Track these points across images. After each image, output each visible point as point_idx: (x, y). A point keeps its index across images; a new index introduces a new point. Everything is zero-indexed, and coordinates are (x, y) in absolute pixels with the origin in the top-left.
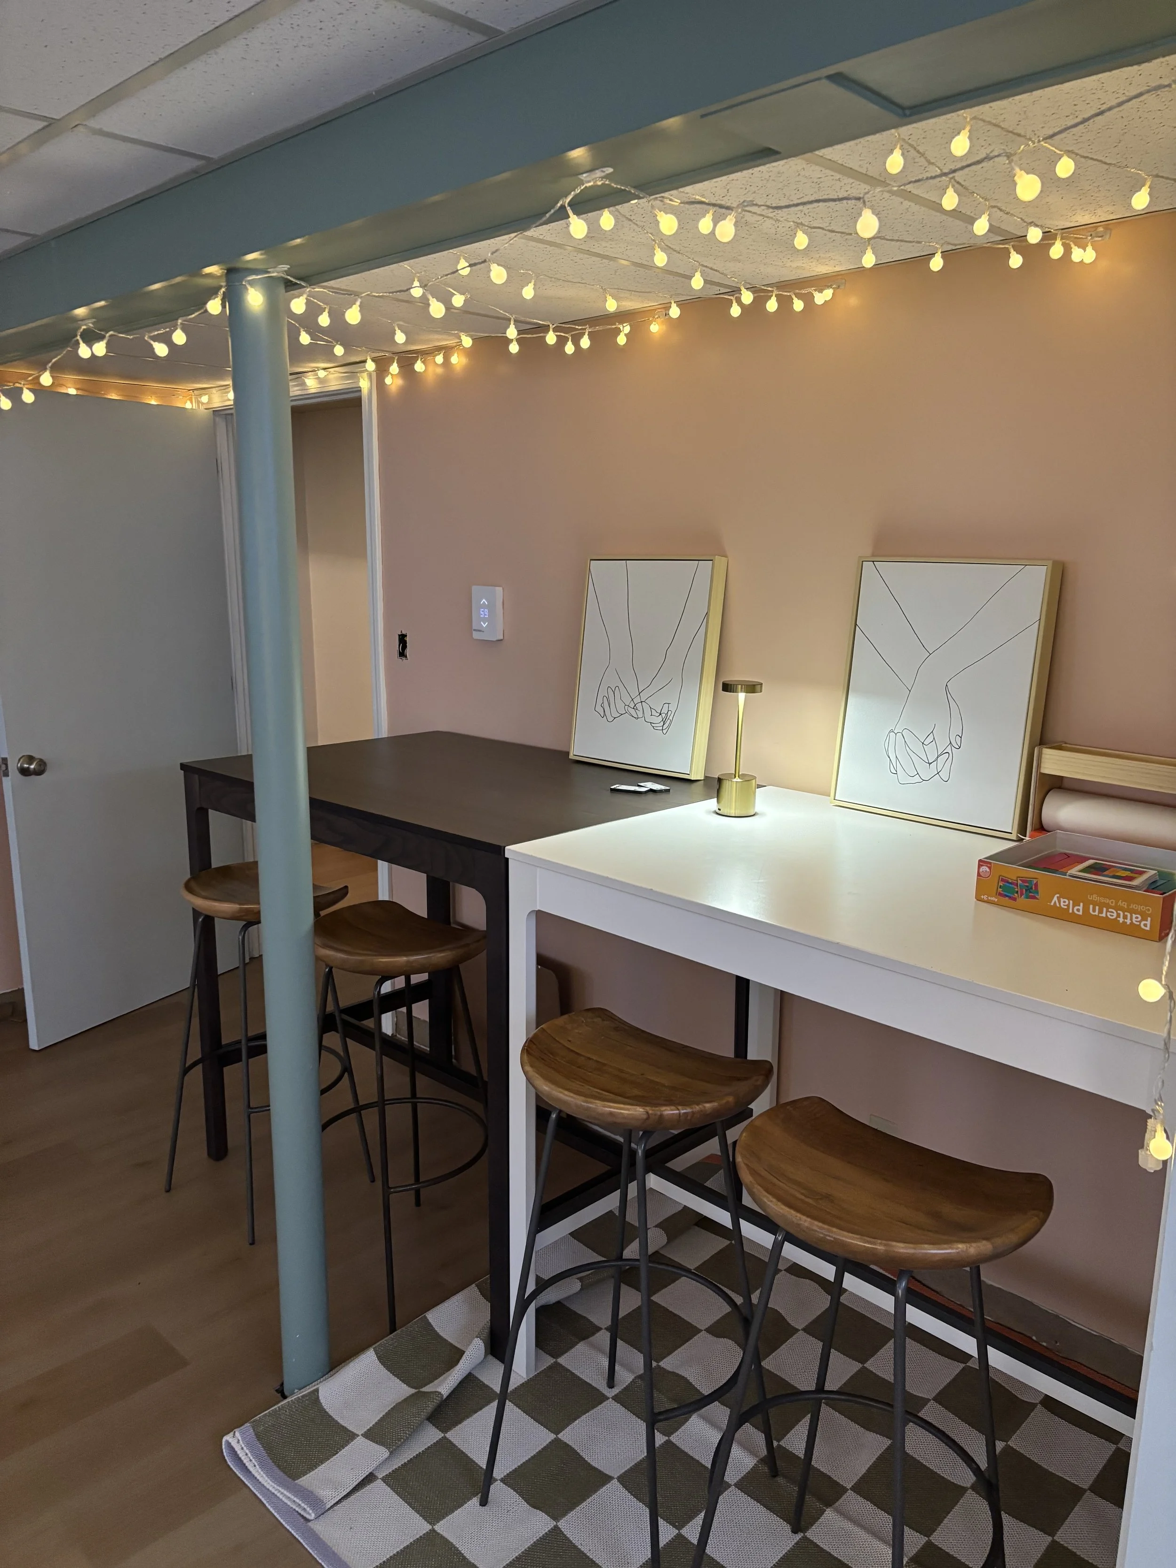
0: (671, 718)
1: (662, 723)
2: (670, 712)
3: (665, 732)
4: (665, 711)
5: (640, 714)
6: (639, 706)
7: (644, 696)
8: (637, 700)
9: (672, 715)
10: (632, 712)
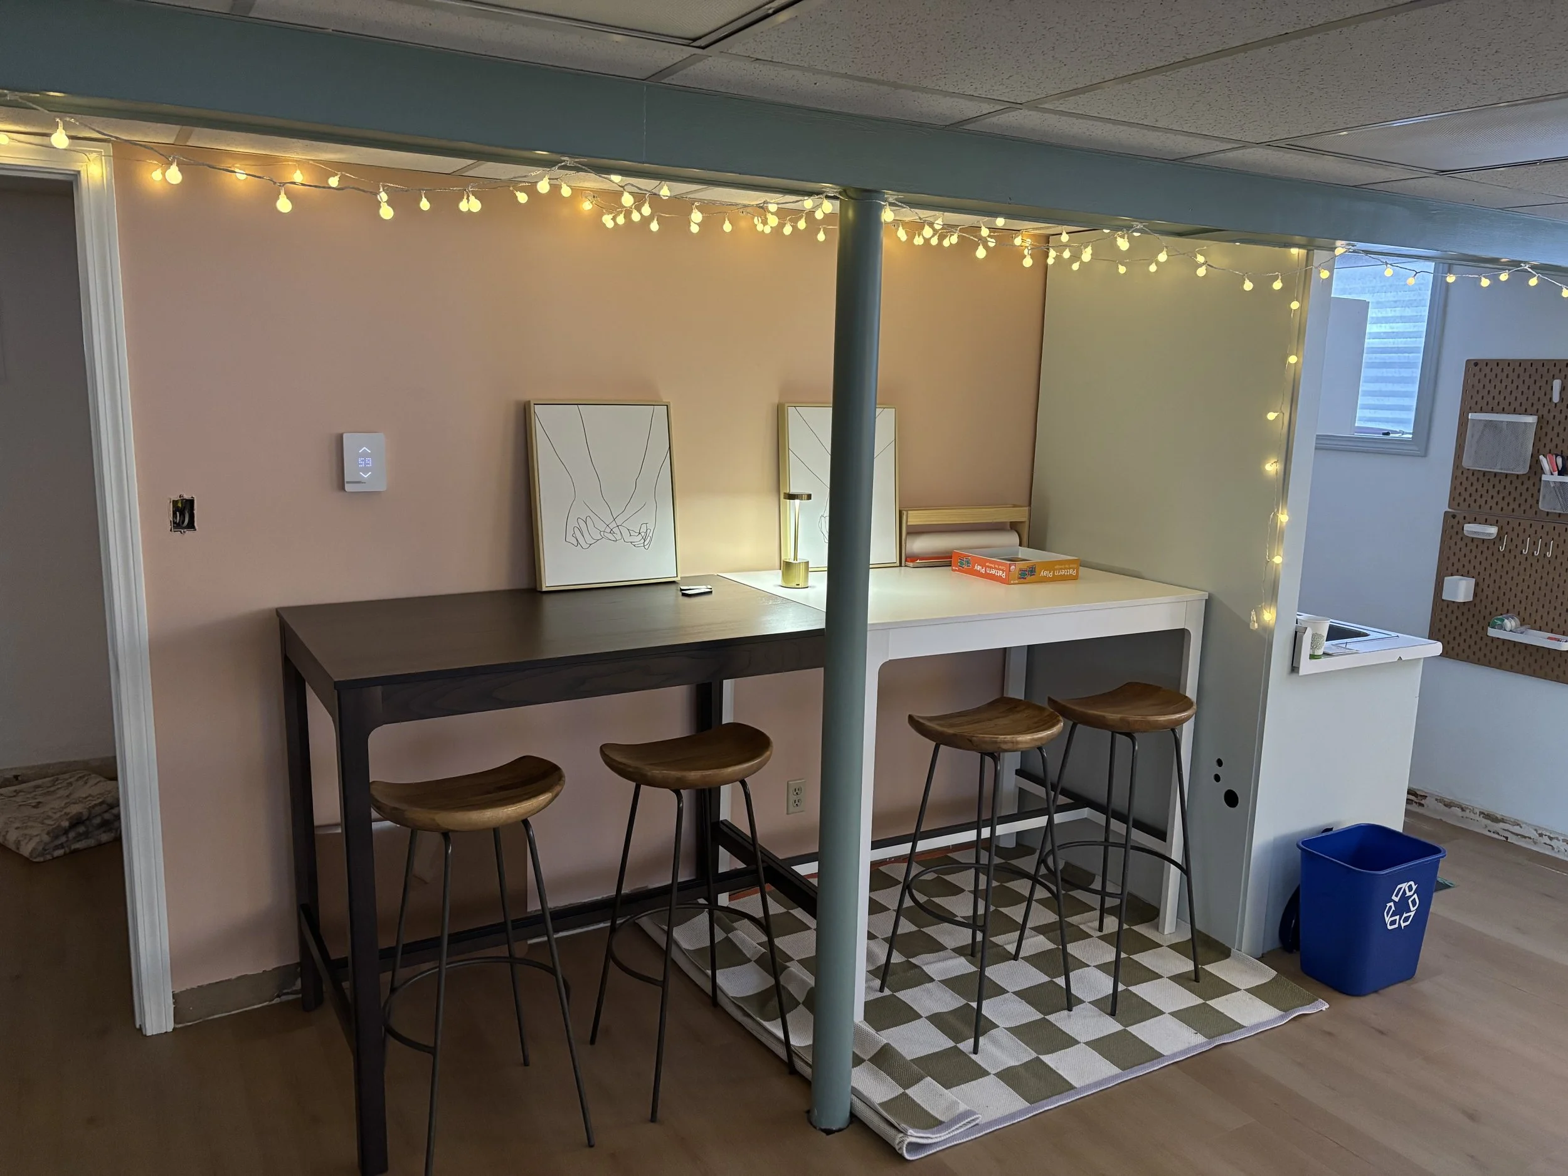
0: (651, 535)
1: (643, 541)
2: (649, 531)
3: (647, 547)
4: (643, 529)
5: (619, 537)
6: (616, 530)
7: (619, 521)
8: (613, 525)
9: (652, 532)
10: (610, 536)
